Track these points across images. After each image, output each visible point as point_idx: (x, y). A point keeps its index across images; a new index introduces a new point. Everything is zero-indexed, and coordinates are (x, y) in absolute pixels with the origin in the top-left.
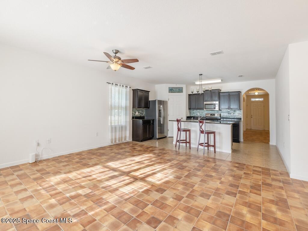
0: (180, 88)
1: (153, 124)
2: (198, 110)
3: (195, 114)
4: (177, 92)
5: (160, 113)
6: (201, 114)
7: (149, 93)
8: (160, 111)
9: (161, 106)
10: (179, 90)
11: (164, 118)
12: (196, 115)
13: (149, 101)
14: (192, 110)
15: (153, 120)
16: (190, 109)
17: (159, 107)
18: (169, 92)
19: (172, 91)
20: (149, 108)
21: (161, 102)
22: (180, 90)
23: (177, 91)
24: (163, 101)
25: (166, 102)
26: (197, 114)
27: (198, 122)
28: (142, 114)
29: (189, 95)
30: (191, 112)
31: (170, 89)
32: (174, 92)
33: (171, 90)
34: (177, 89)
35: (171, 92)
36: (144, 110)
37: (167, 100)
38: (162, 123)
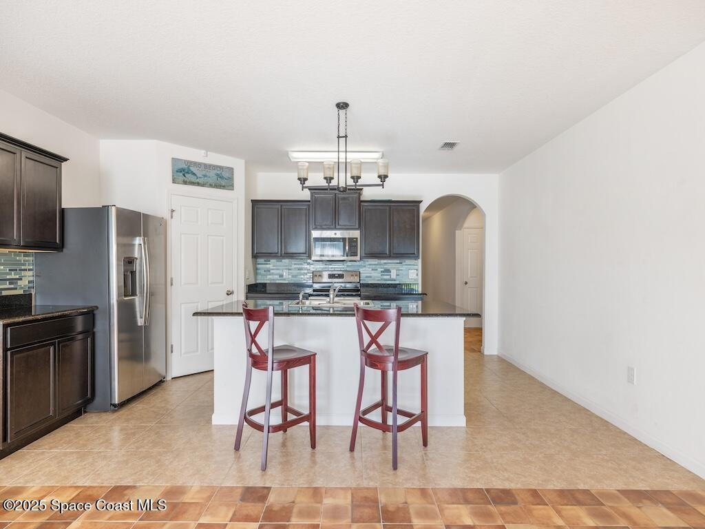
0: (221, 168)
1: (89, 332)
2: (286, 261)
3: (273, 274)
4: (211, 186)
5: (133, 273)
6: (295, 272)
7: (58, 169)
8: (129, 262)
9: (138, 241)
10: (217, 175)
11: (152, 294)
12: (277, 277)
13: (63, 211)
14: (261, 260)
15: (90, 315)
16: (255, 256)
17: (125, 247)
18: (174, 181)
19: (190, 177)
20: (60, 247)
21: (134, 223)
22: (222, 179)
23: (210, 181)
24: (146, 216)
25: (162, 223)
26: (281, 276)
27: (354, 315)
28: (12, 281)
29: (255, 203)
30: (257, 269)
31: (181, 167)
32: (198, 184)
33: (185, 173)
34: (212, 173)
35: (185, 183)
36: (28, 260)
37: (165, 214)
38: (140, 322)
